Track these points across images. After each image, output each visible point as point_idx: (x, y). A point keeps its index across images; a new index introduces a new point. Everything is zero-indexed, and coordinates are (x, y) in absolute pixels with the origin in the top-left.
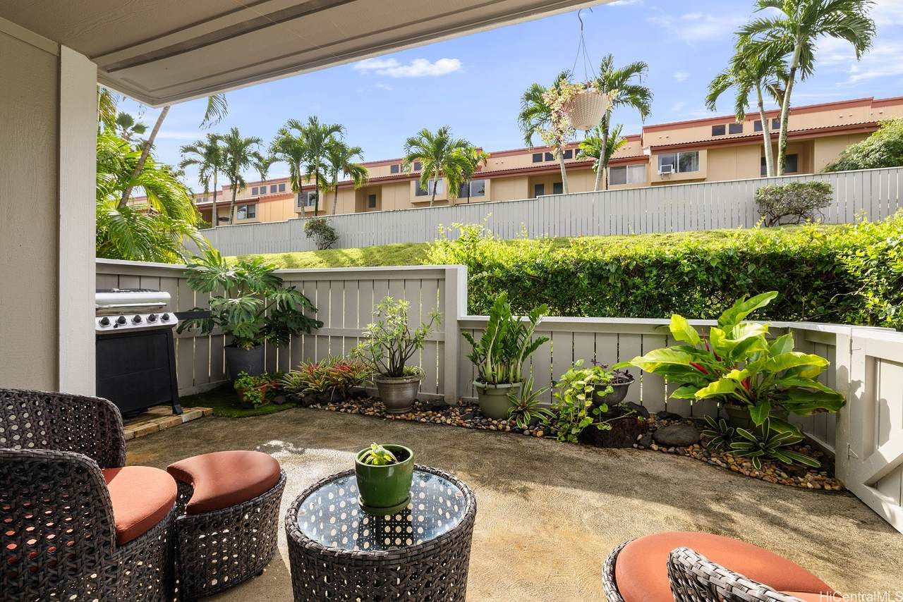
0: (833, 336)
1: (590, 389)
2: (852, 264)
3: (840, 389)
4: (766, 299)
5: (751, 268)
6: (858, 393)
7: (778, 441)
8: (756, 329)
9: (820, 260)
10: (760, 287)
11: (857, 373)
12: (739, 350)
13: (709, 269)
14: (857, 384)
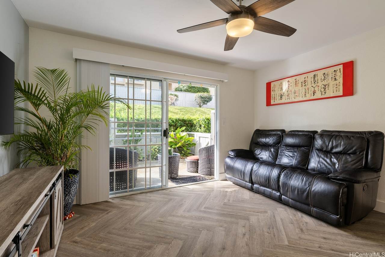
0: (194, 134)
1: (158, 148)
2: (195, 122)
3: (195, 142)
4: (184, 128)
5: (180, 122)
6: (198, 142)
7: (187, 153)
8: (185, 134)
9: (191, 121)
10: (181, 126)
11: (198, 139)
12: (181, 138)
13: (173, 122)
14: (198, 141)
